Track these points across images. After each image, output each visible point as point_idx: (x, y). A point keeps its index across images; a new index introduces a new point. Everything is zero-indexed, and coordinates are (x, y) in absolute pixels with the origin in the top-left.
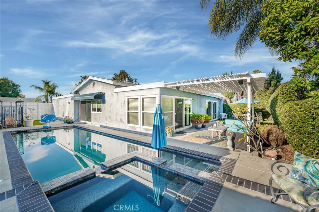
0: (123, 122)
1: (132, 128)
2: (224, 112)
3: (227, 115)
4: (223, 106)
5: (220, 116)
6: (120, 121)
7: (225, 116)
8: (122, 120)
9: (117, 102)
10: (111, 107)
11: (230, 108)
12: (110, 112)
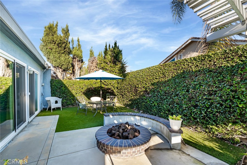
2: (53, 94)
3: (60, 100)
4: (51, 84)
5: (46, 103)
7: (56, 102)
11: (65, 87)
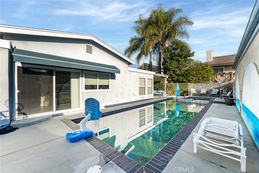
0: (135, 96)
1: (141, 98)
6: (133, 95)
8: (134, 94)
9: (130, 79)
10: (123, 83)
12: (122, 88)
